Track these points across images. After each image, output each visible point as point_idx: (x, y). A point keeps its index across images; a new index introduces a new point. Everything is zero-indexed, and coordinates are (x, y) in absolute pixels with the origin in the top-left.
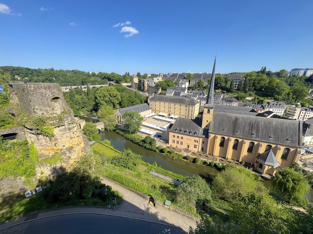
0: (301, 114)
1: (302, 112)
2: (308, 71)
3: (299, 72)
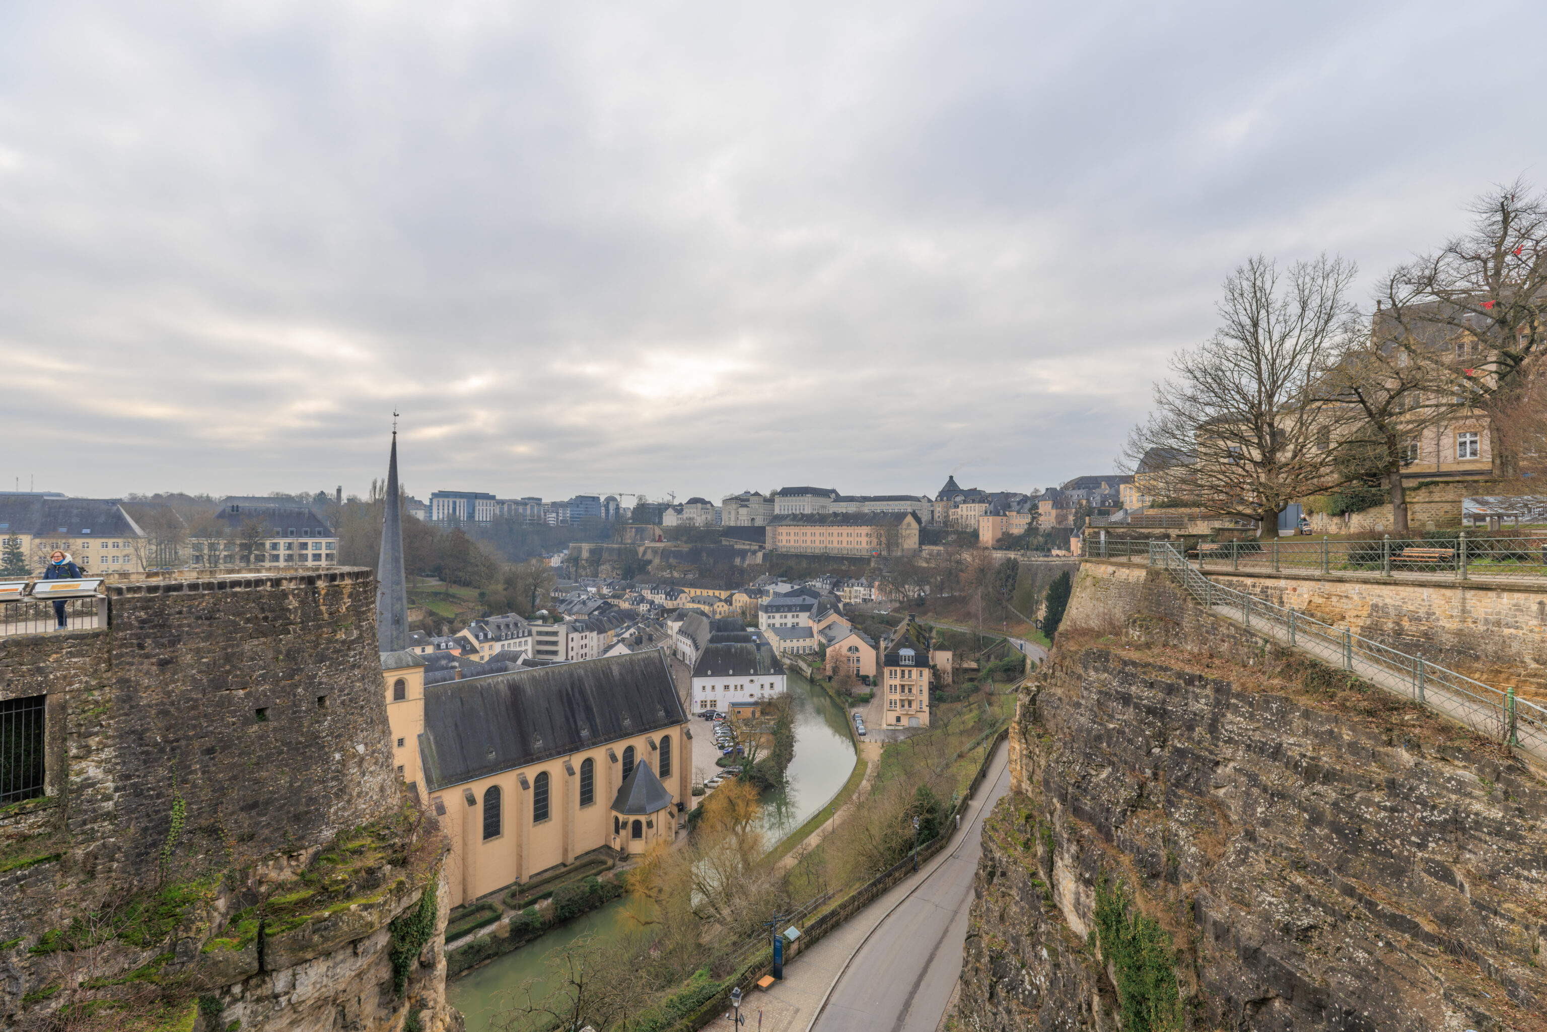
0: (571, 644)
1: (570, 636)
2: (477, 501)
3: (455, 503)
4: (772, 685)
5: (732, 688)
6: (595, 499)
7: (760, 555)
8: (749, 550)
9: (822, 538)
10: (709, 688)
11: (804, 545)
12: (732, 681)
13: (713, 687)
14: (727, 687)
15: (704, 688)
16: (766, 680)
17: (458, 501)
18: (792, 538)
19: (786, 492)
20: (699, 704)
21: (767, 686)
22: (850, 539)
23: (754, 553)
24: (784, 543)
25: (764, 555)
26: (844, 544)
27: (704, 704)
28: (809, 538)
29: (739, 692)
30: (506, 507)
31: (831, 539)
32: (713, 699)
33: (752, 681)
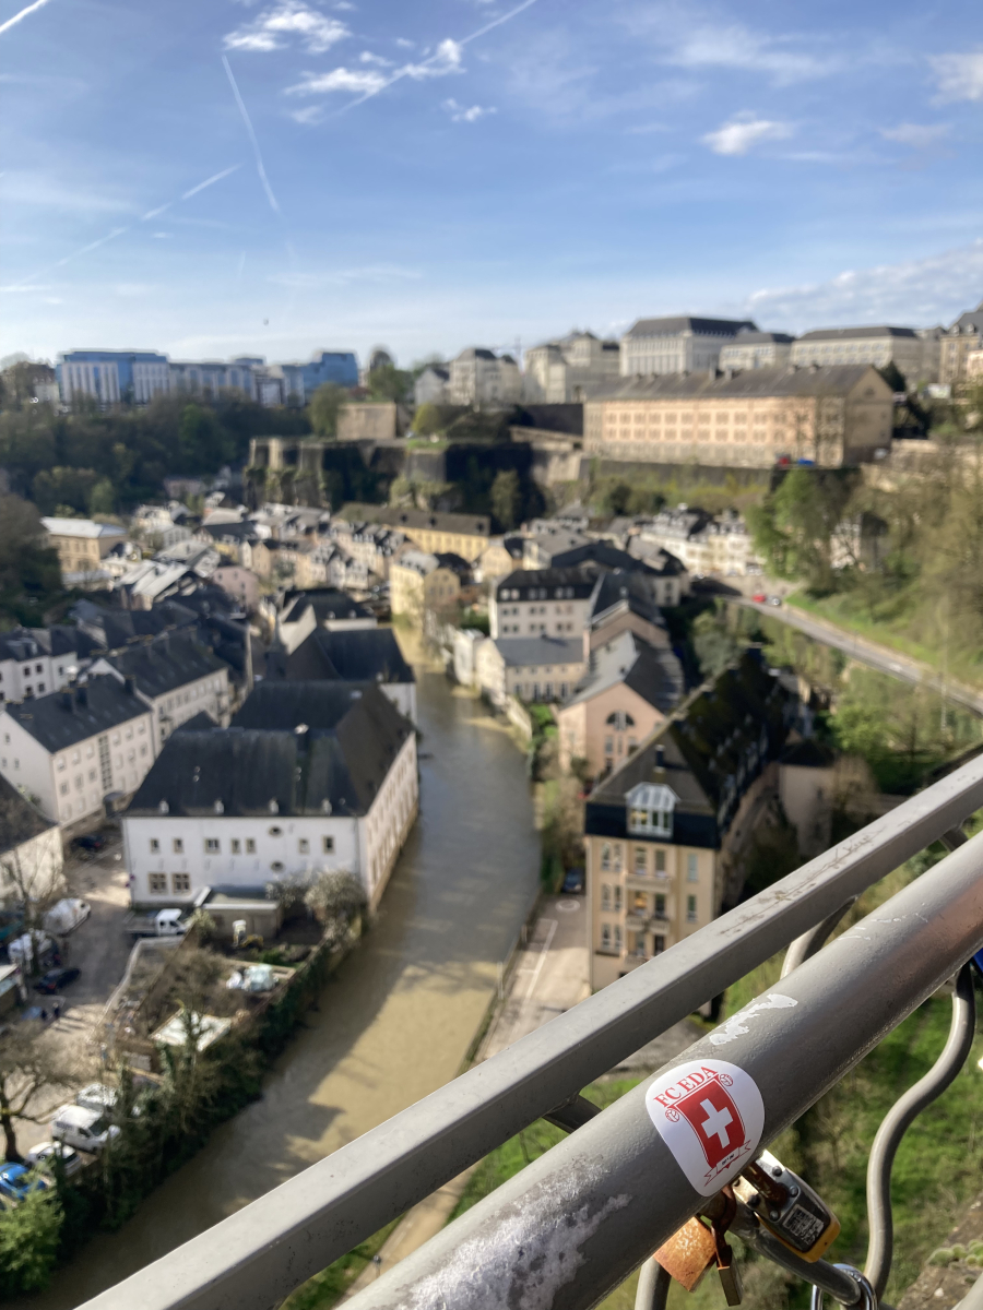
2: (137, 367)
3: (96, 371)
4: (329, 844)
5: (225, 846)
6: (347, 358)
7: (574, 461)
8: (556, 452)
9: (689, 427)
10: (166, 845)
11: (654, 442)
12: (228, 829)
13: (179, 843)
14: (212, 844)
15: (155, 844)
16: (313, 828)
17: (102, 366)
18: (633, 426)
19: (645, 330)
20: (145, 881)
21: (316, 845)
22: (742, 427)
23: (564, 456)
24: (618, 437)
25: (583, 462)
26: (731, 439)
27: (157, 881)
28: (663, 427)
29: (244, 858)
30: (187, 375)
31: (703, 427)
32: (179, 870)
33: (276, 831)
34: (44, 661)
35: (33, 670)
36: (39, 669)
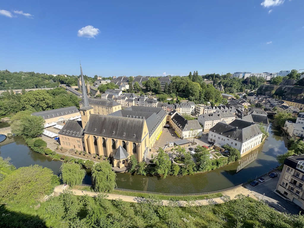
1: (205, 110)
2: (245, 74)
3: (239, 75)
4: (236, 144)
5: (221, 139)
12: (222, 137)
13: (215, 136)
14: (219, 138)
15: (212, 135)
16: (235, 142)
20: (210, 139)
21: (234, 144)
27: (211, 140)
29: (223, 141)
30: (254, 75)
32: (214, 139)
33: (228, 140)
34: (212, 110)
35: (210, 111)
36: (211, 111)
